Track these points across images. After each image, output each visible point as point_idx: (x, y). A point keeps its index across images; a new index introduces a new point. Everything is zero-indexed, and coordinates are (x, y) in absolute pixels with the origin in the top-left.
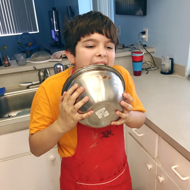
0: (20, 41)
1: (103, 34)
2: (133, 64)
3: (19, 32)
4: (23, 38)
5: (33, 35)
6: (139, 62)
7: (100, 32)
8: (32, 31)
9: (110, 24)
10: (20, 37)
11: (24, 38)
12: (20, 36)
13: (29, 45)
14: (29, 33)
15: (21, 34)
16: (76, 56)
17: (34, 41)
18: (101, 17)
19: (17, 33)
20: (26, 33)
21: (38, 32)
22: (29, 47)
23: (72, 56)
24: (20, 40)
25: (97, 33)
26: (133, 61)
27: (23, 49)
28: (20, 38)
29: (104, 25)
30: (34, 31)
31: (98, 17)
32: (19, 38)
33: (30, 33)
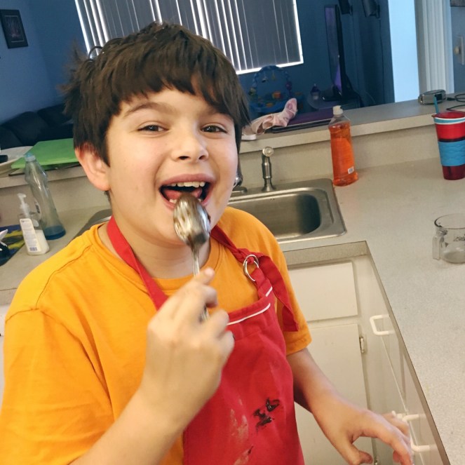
0: (255, 88)
1: (192, 93)
2: (439, 146)
3: (256, 66)
4: (264, 79)
5: (286, 72)
6: (456, 140)
7: (184, 87)
8: (285, 62)
9: (214, 61)
10: (256, 77)
11: (264, 81)
12: (255, 75)
13: (273, 97)
14: (278, 68)
15: (258, 69)
16: (111, 165)
17: (288, 85)
18: (184, 40)
19: (249, 67)
20: (271, 67)
21: (302, 61)
22: (274, 104)
23: (100, 164)
24: (254, 85)
25: (171, 89)
26: (441, 140)
27: (259, 109)
28: (256, 81)
29: (194, 63)
30: (291, 61)
31: (174, 38)
32: (254, 80)
33: (280, 66)
